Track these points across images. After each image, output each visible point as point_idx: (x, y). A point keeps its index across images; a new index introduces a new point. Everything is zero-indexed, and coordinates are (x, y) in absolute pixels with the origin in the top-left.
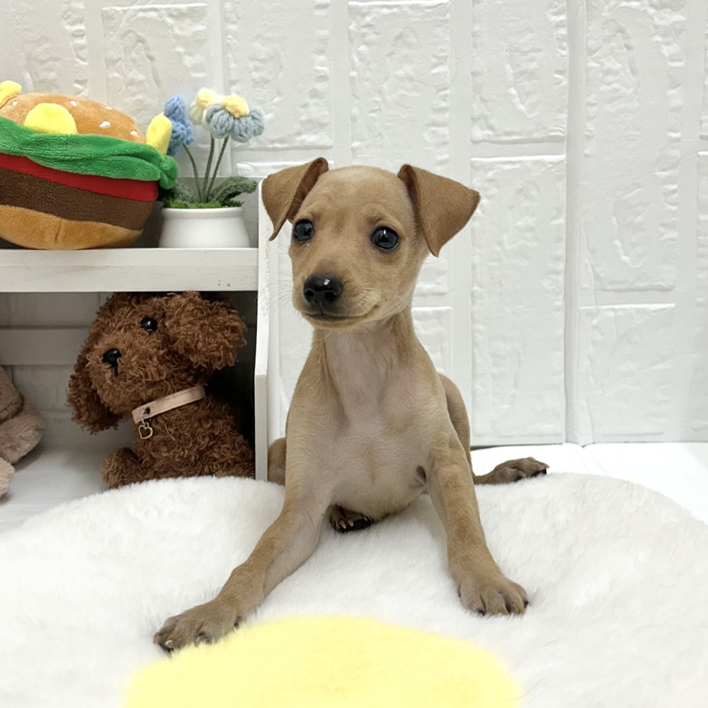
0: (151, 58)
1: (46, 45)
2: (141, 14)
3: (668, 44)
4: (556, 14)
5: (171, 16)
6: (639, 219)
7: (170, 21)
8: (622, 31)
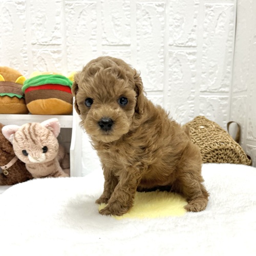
0: (46, 64)
1: (16, 60)
2: (43, 52)
3: (191, 65)
4: (160, 55)
7: (51, 54)
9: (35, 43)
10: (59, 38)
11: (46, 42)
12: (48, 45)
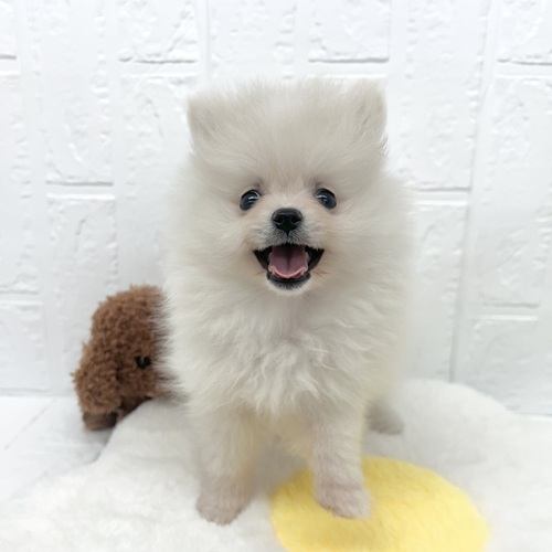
0: (157, 115)
2: (150, 81)
4: (471, 89)
5: (173, 83)
6: (518, 253)
7: (172, 87)
8: (521, 105)
9: (127, 57)
10: (193, 42)
11: (158, 55)
12: (162, 63)
